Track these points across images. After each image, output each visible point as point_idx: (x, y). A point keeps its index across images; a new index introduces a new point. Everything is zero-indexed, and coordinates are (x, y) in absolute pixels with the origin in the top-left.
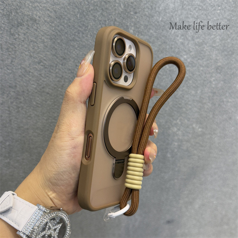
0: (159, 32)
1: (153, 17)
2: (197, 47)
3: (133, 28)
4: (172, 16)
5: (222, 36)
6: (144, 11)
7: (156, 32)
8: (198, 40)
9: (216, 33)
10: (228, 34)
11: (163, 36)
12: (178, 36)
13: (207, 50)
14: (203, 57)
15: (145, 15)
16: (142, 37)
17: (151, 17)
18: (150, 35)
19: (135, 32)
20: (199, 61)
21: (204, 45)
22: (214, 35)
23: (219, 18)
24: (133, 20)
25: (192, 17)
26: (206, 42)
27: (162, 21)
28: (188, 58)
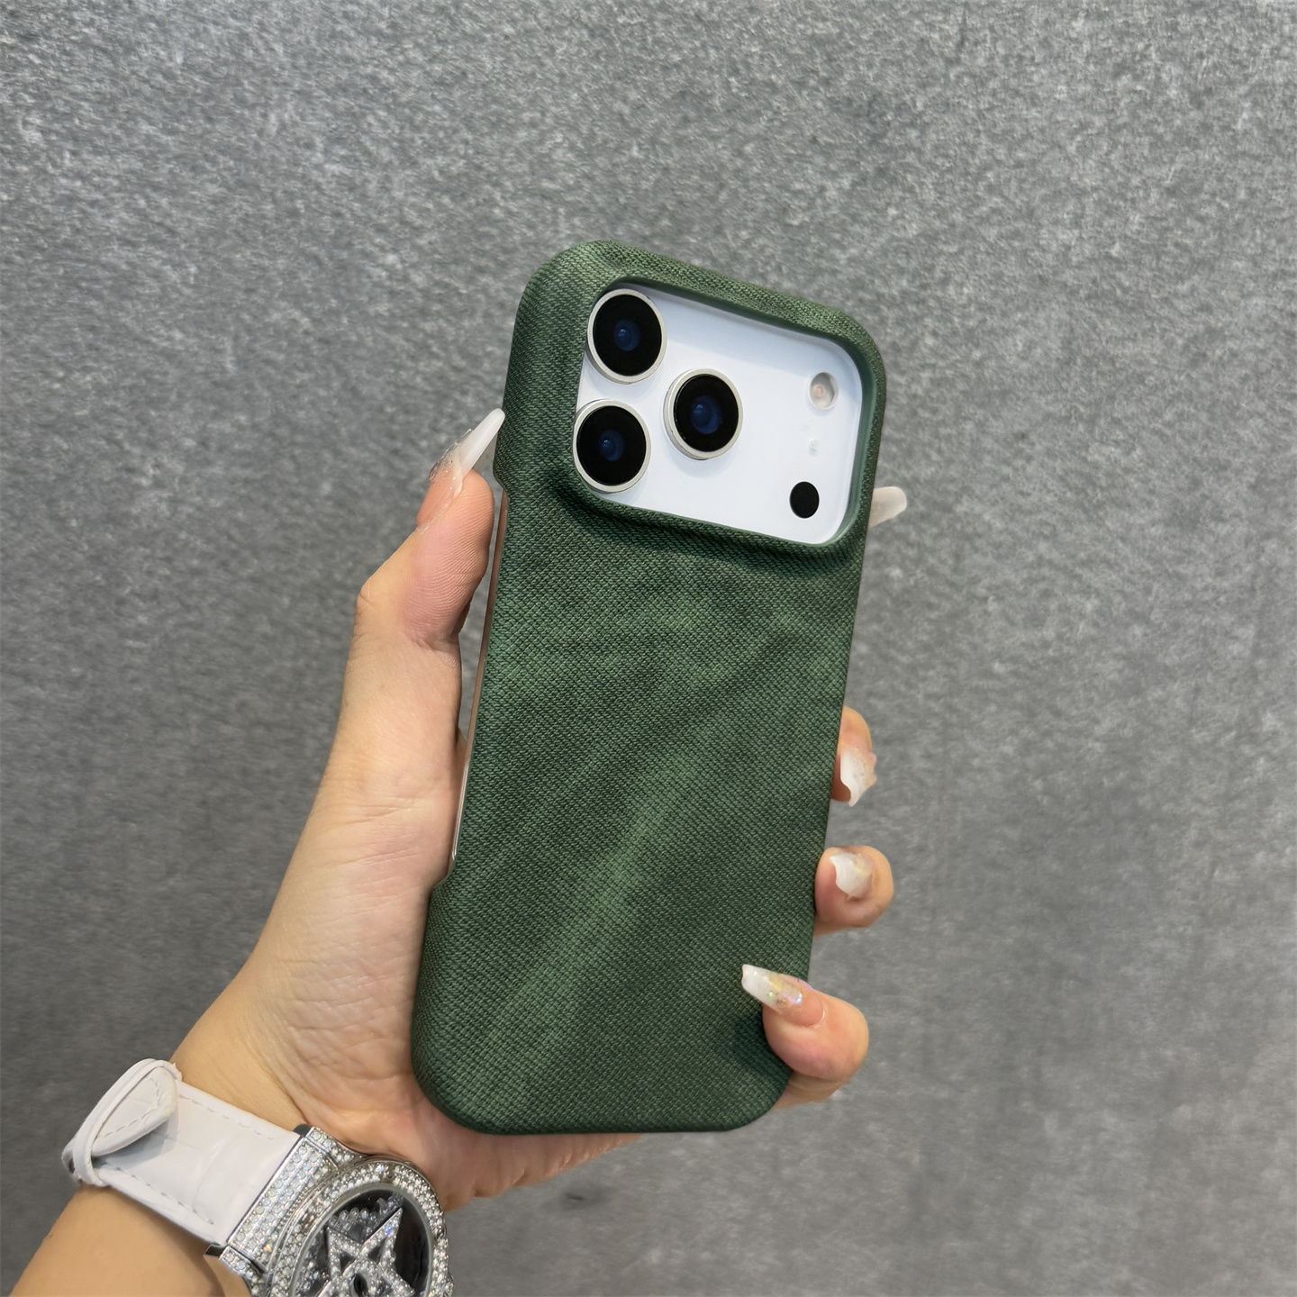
0: (190, 126)
1: (129, 49)
2: (446, 200)
3: (35, 119)
4: (243, 36)
5: (584, 130)
6: (72, 22)
7: (173, 132)
8: (440, 160)
9: (543, 114)
10: (621, 114)
11: (224, 150)
12: (310, 146)
13: (510, 213)
14: (502, 258)
15: (85, 44)
16: (99, 162)
17: (121, 50)
18: (143, 147)
19: (54, 138)
20: (484, 280)
21: (488, 187)
22: (533, 124)
23: (534, 23)
24: (26, 75)
25: (366, 32)
26: (493, 170)
27: (188, 67)
28: (413, 266)
